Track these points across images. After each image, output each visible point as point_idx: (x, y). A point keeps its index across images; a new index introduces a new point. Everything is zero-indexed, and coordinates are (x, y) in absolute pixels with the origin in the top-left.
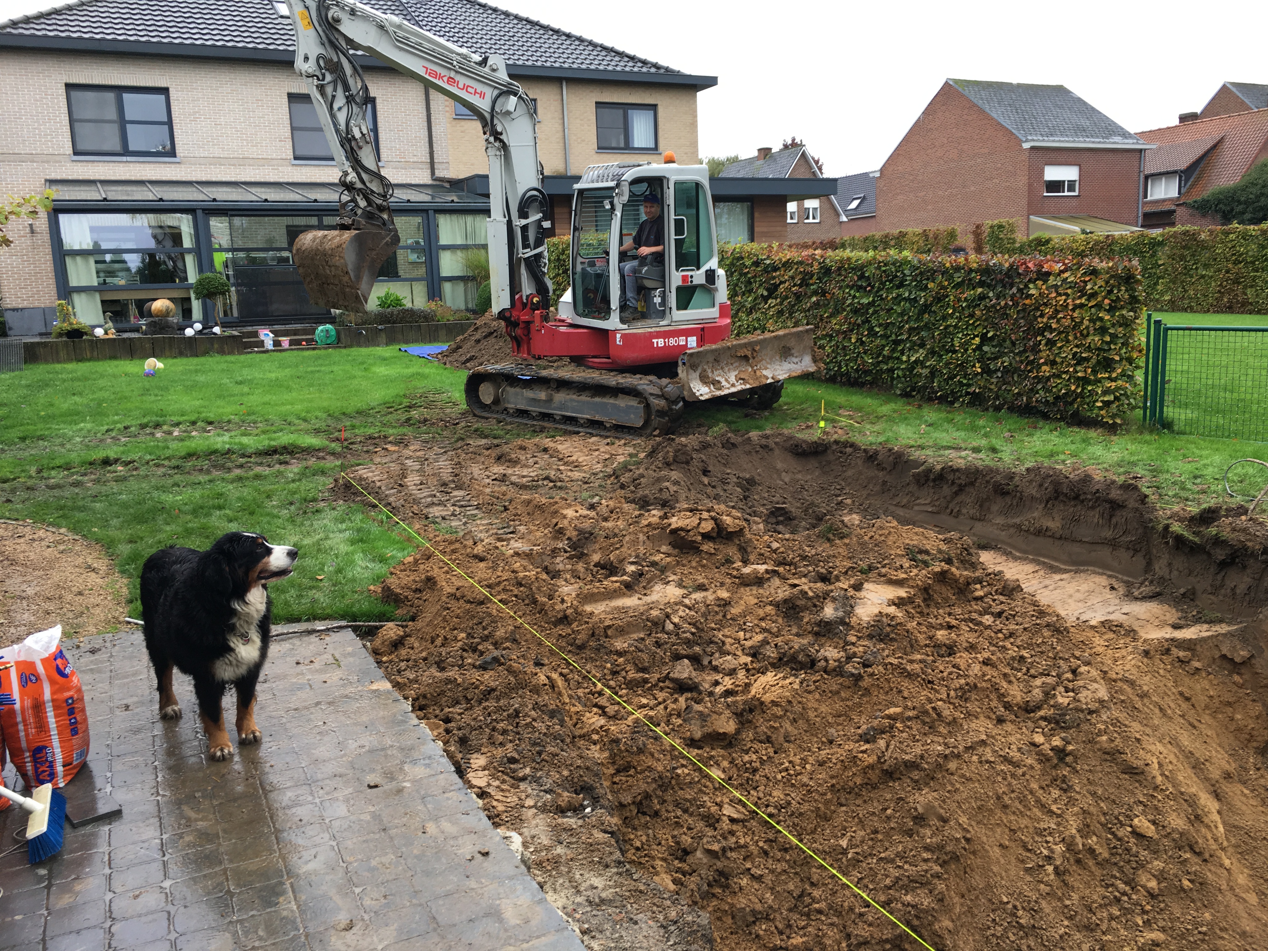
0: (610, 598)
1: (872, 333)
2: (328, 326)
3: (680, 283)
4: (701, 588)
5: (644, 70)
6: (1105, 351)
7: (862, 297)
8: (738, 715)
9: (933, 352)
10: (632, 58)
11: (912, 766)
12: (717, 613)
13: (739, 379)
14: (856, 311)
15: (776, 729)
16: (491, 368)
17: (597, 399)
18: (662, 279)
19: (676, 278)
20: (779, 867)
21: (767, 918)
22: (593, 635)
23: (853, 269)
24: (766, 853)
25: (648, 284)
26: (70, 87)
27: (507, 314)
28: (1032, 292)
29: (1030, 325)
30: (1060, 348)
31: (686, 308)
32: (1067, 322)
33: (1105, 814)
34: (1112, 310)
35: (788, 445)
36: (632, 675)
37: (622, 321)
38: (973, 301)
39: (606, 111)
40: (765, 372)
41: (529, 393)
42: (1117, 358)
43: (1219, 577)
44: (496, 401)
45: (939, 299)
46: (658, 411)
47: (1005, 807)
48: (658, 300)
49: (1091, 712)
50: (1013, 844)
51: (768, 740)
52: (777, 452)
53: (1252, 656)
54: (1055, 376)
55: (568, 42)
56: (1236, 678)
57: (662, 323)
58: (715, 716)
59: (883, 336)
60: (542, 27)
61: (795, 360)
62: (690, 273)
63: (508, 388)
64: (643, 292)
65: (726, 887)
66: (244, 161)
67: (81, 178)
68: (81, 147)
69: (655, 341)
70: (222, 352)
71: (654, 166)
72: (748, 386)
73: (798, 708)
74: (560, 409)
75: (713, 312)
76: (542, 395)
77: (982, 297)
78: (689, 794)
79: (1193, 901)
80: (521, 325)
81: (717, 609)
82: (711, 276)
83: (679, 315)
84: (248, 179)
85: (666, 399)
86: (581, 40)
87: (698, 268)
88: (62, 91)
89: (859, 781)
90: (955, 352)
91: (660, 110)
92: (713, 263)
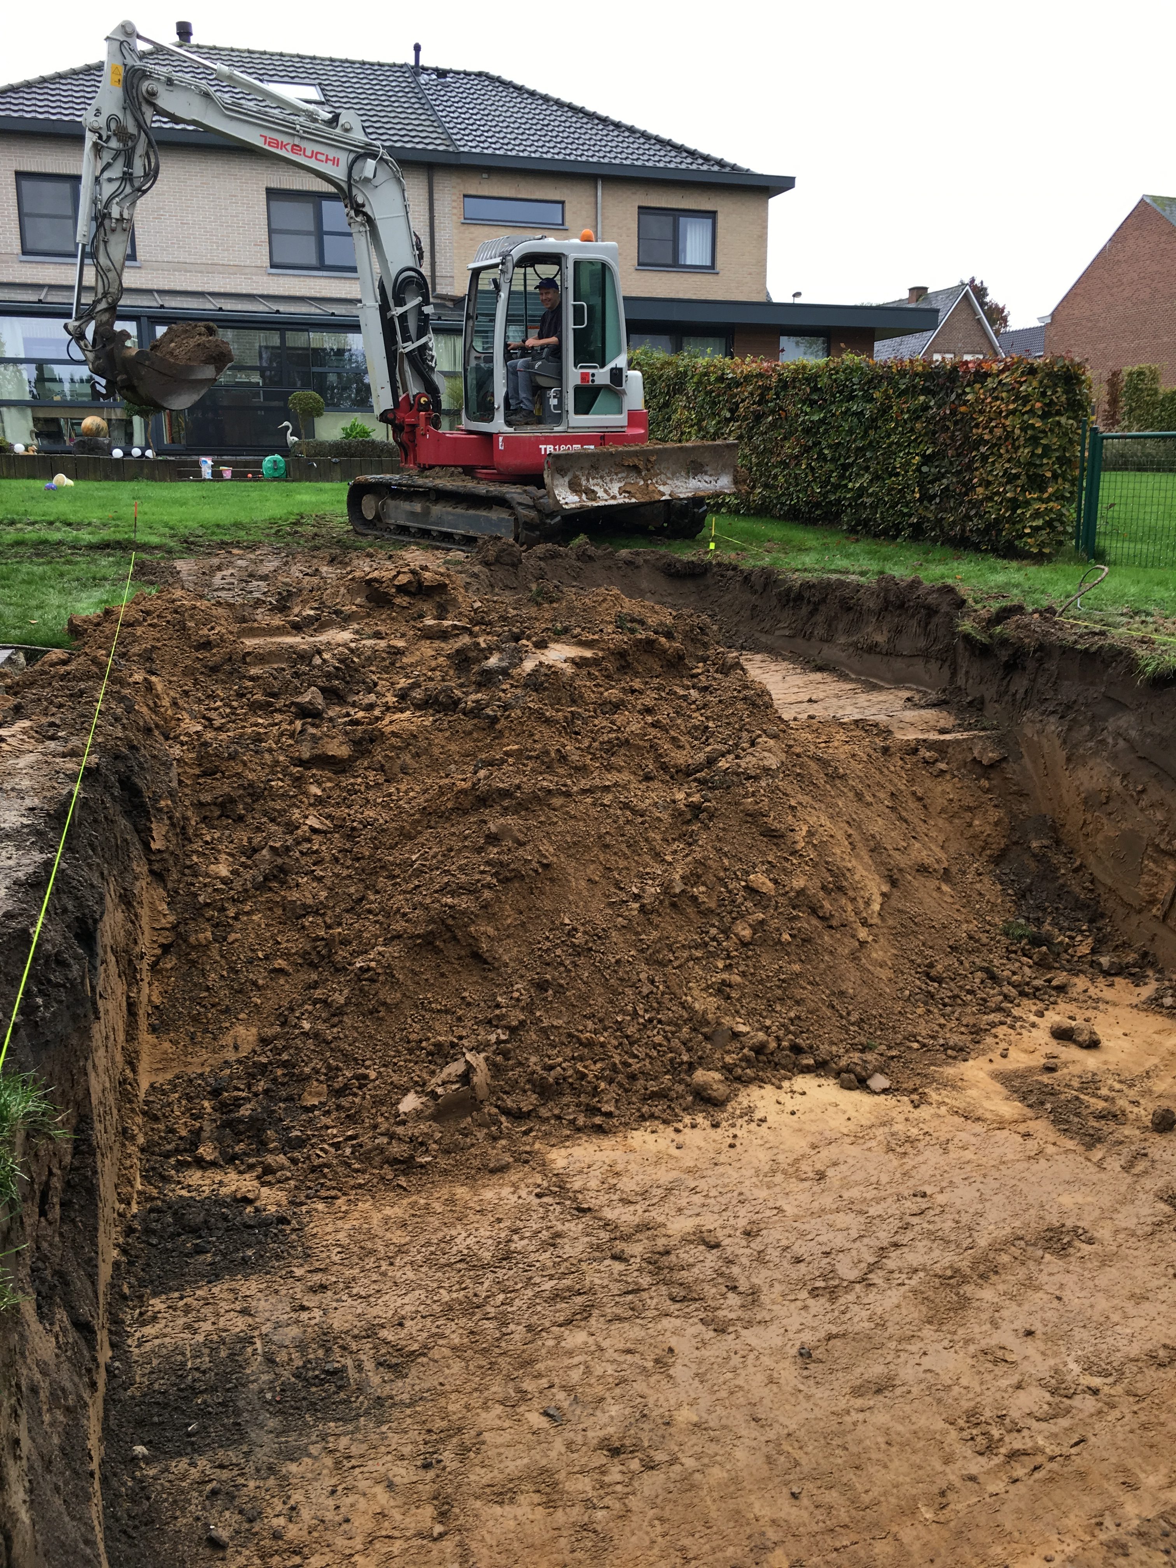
0: (271, 636)
1: (822, 457)
2: (277, 457)
3: (578, 382)
4: (378, 635)
5: (705, 168)
6: (1036, 466)
7: (812, 414)
8: (356, 743)
9: (876, 478)
10: (692, 153)
11: (506, 794)
12: (384, 659)
13: (622, 491)
14: (807, 431)
15: (391, 758)
16: (371, 478)
17: (471, 512)
18: (559, 377)
19: (573, 375)
20: (345, 873)
21: (316, 913)
22: (230, 659)
23: (807, 379)
24: (337, 860)
25: (542, 382)
26: (20, 175)
27: (390, 416)
28: (969, 397)
29: (966, 438)
30: (993, 463)
31: (587, 413)
32: (998, 432)
33: (726, 870)
34: (1044, 416)
35: (660, 564)
36: (259, 697)
37: (509, 423)
38: (915, 411)
39: (650, 219)
40: (661, 488)
41: (406, 506)
42: (1049, 474)
43: (1005, 683)
44: (378, 517)
45: (884, 410)
46: (525, 523)
47: (607, 846)
48: (554, 402)
49: (749, 778)
50: (604, 881)
51: (382, 768)
52: (645, 570)
53: (1005, 759)
54: (990, 499)
55: (616, 133)
56: (984, 783)
57: (556, 429)
58: (326, 739)
59: (834, 460)
60: (587, 114)
61: (707, 478)
62: (591, 371)
63: (389, 501)
64: (538, 392)
65: (283, 883)
66: (212, 268)
67: (29, 281)
68: (29, 246)
69: (542, 447)
70: (152, 478)
71: (551, 240)
72: (633, 500)
73: (424, 744)
74: (437, 524)
75: (621, 420)
76: (418, 507)
77: (926, 408)
78: (278, 805)
79: (788, 954)
80: (406, 429)
81: (384, 655)
82: (617, 375)
83: (577, 421)
84: (216, 290)
85: (539, 511)
86: (631, 130)
87: (603, 366)
88: (12, 179)
89: (450, 805)
90: (897, 475)
91: (720, 218)
92: (621, 361)
